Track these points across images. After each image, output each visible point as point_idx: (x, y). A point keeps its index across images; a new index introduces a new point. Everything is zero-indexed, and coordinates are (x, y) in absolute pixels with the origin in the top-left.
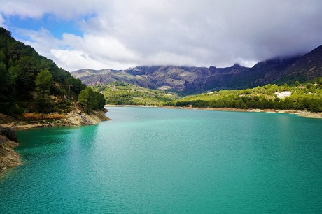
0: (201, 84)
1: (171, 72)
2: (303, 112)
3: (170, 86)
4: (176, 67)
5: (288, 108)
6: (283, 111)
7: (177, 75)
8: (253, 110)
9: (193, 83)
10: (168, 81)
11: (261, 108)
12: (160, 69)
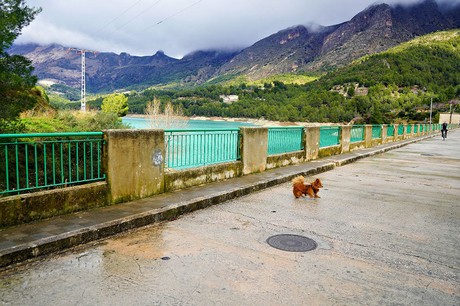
0: (109, 79)
1: (58, 55)
2: (260, 121)
3: (58, 78)
4: (65, 49)
5: (237, 116)
6: (233, 120)
7: (68, 61)
8: (197, 118)
9: (96, 77)
10: (54, 70)
11: (206, 115)
12: (38, 49)
